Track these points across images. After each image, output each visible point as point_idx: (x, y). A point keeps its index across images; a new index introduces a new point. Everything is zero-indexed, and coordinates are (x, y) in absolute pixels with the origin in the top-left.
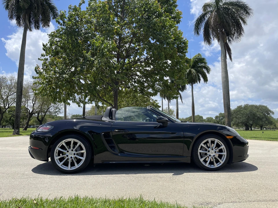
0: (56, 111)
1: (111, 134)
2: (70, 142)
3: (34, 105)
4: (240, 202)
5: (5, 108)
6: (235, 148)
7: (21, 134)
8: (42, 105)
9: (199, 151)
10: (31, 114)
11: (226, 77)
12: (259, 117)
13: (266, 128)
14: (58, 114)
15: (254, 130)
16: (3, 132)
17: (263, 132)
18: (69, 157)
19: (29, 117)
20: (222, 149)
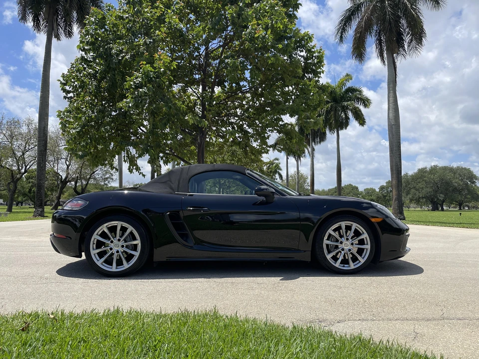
0: (106, 177)
1: (181, 214)
2: (116, 227)
3: (68, 168)
4: (374, 320)
5: (20, 173)
6: (385, 238)
7: (47, 216)
8: (82, 167)
9: (326, 242)
10: (64, 182)
11: (394, 119)
12: (456, 188)
13: (468, 207)
14: (109, 182)
15: (447, 211)
16: (17, 212)
17: (461, 214)
18: (114, 251)
19: (61, 187)
20: (363, 239)
